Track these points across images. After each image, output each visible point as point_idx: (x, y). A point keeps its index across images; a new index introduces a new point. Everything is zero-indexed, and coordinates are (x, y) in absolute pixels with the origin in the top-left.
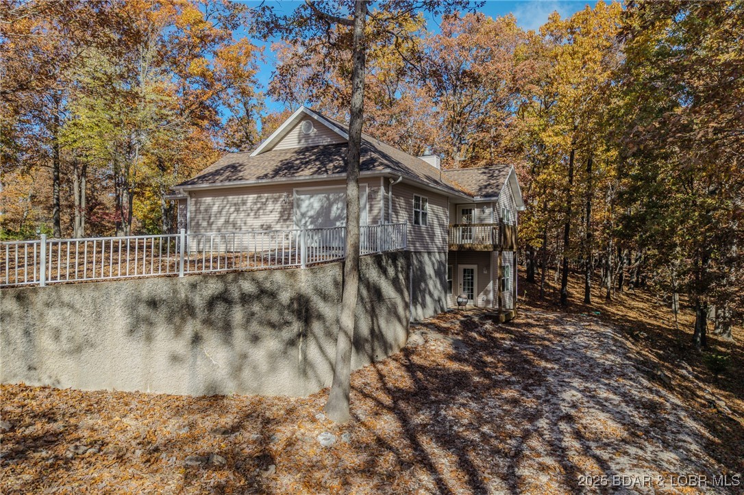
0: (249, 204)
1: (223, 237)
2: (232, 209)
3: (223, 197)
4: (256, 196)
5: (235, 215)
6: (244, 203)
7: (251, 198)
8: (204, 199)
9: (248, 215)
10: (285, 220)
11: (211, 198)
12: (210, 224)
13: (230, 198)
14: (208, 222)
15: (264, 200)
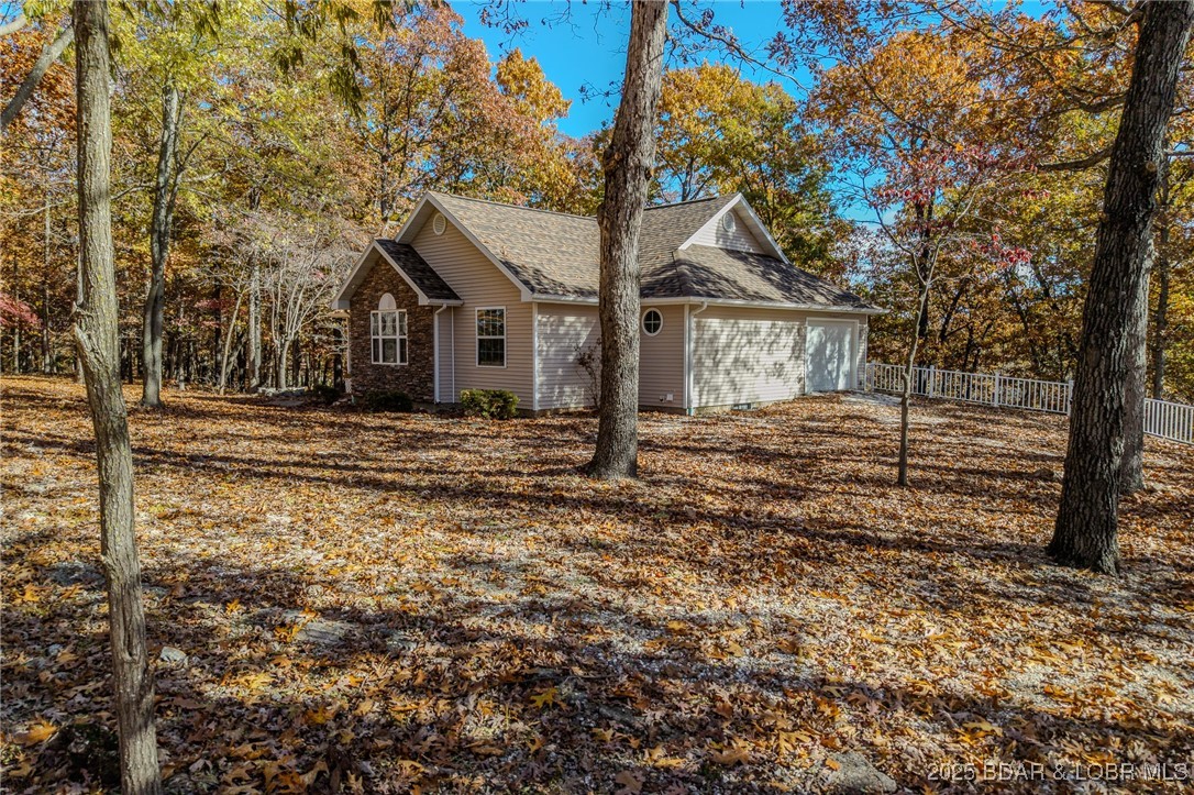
0: (763, 335)
1: (733, 383)
2: (744, 341)
3: (732, 321)
4: (770, 322)
5: (746, 348)
6: (757, 332)
7: (765, 325)
8: (710, 320)
9: (762, 350)
10: (797, 358)
11: (718, 320)
12: (716, 364)
13: (742, 323)
14: (714, 359)
15: (778, 330)
